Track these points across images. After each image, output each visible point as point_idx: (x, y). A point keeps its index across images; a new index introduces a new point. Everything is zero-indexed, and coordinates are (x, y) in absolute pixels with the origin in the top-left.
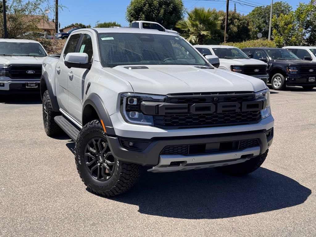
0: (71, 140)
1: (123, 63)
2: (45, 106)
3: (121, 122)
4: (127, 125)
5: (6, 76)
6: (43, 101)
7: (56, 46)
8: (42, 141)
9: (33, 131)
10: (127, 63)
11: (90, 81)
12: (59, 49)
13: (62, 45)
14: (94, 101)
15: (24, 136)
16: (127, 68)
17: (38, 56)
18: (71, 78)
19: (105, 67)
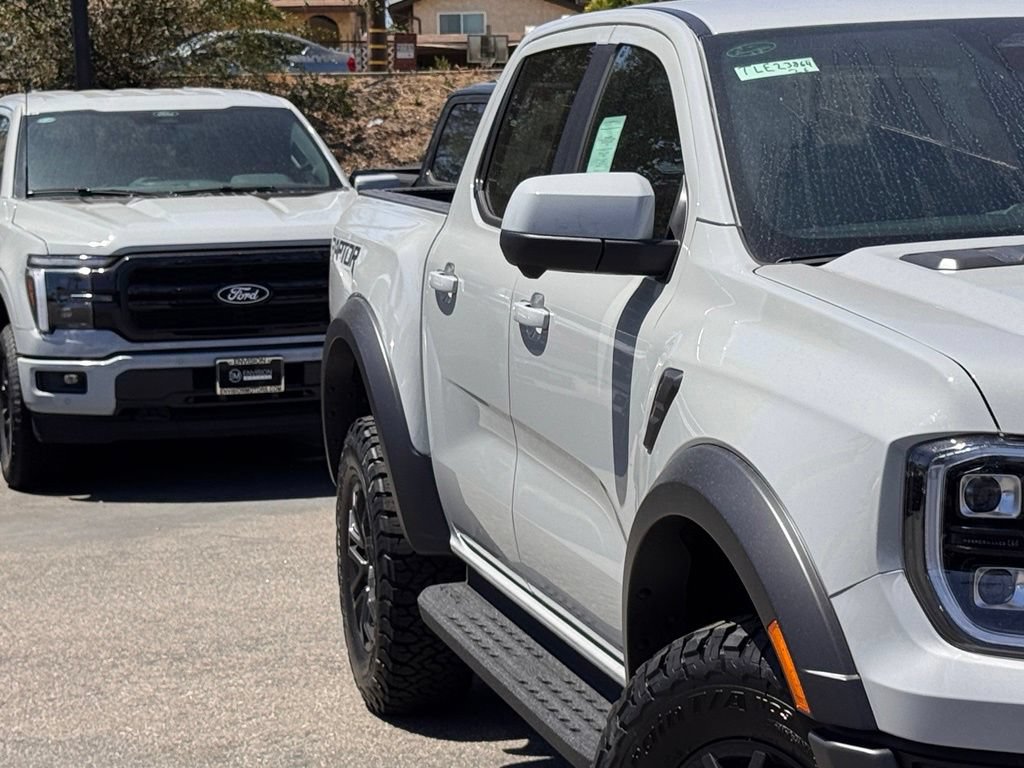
0: (523, 743)
1: (889, 227)
2: (351, 517)
3: (914, 644)
4: (959, 663)
5: (96, 327)
6: (342, 487)
7: (385, 118)
8: (340, 752)
9: (278, 683)
10: (917, 225)
11: (676, 356)
12: (403, 134)
13: (419, 104)
14: (715, 498)
15: (225, 716)
16: (930, 262)
17: (286, 192)
18: (535, 339)
19: (774, 262)
